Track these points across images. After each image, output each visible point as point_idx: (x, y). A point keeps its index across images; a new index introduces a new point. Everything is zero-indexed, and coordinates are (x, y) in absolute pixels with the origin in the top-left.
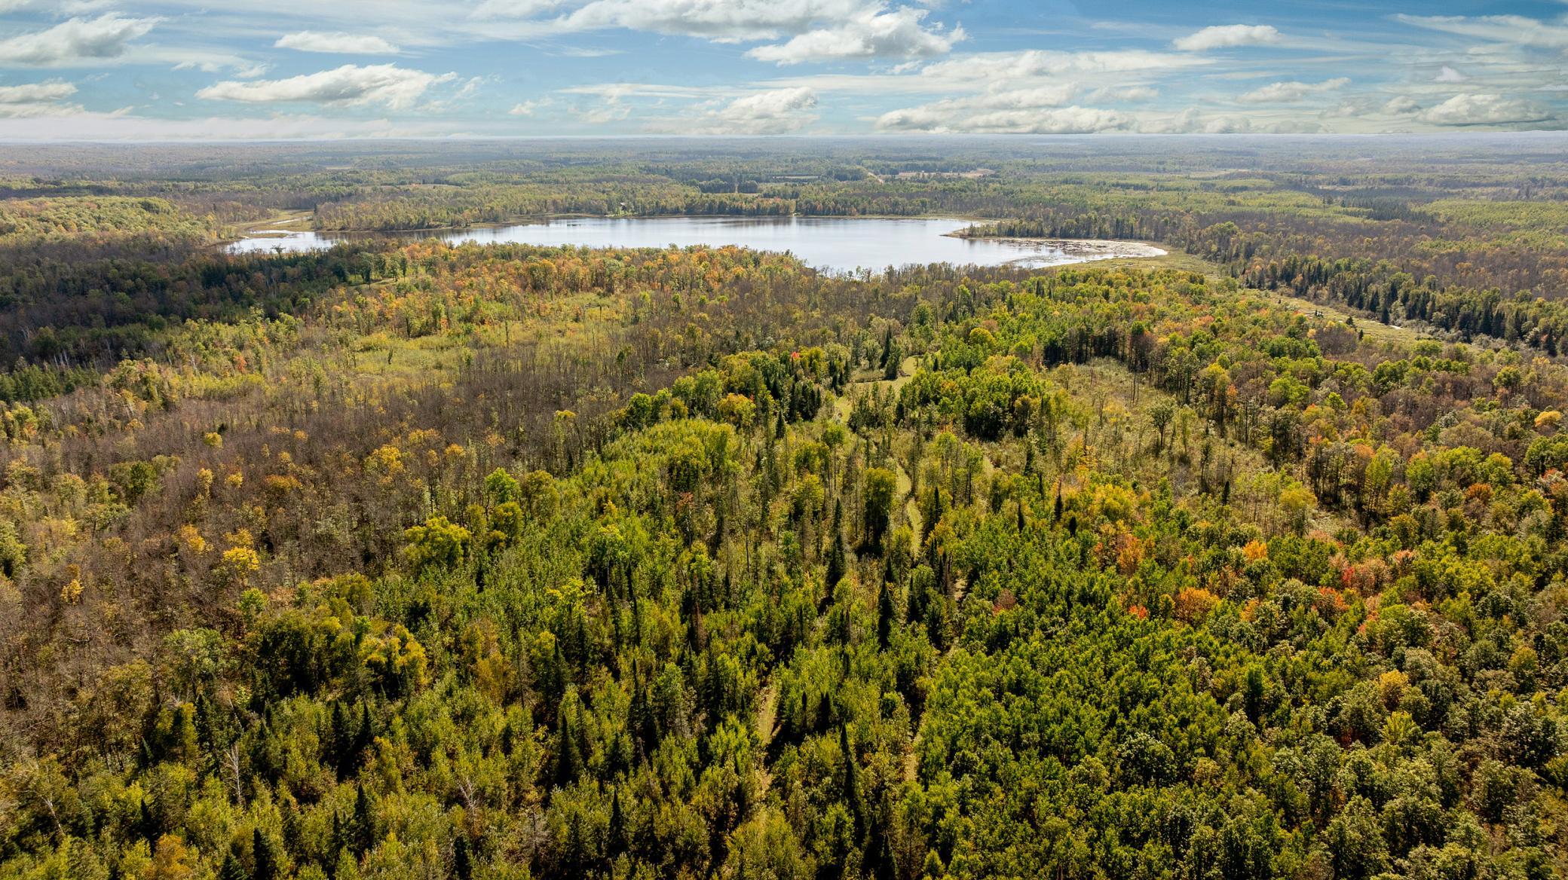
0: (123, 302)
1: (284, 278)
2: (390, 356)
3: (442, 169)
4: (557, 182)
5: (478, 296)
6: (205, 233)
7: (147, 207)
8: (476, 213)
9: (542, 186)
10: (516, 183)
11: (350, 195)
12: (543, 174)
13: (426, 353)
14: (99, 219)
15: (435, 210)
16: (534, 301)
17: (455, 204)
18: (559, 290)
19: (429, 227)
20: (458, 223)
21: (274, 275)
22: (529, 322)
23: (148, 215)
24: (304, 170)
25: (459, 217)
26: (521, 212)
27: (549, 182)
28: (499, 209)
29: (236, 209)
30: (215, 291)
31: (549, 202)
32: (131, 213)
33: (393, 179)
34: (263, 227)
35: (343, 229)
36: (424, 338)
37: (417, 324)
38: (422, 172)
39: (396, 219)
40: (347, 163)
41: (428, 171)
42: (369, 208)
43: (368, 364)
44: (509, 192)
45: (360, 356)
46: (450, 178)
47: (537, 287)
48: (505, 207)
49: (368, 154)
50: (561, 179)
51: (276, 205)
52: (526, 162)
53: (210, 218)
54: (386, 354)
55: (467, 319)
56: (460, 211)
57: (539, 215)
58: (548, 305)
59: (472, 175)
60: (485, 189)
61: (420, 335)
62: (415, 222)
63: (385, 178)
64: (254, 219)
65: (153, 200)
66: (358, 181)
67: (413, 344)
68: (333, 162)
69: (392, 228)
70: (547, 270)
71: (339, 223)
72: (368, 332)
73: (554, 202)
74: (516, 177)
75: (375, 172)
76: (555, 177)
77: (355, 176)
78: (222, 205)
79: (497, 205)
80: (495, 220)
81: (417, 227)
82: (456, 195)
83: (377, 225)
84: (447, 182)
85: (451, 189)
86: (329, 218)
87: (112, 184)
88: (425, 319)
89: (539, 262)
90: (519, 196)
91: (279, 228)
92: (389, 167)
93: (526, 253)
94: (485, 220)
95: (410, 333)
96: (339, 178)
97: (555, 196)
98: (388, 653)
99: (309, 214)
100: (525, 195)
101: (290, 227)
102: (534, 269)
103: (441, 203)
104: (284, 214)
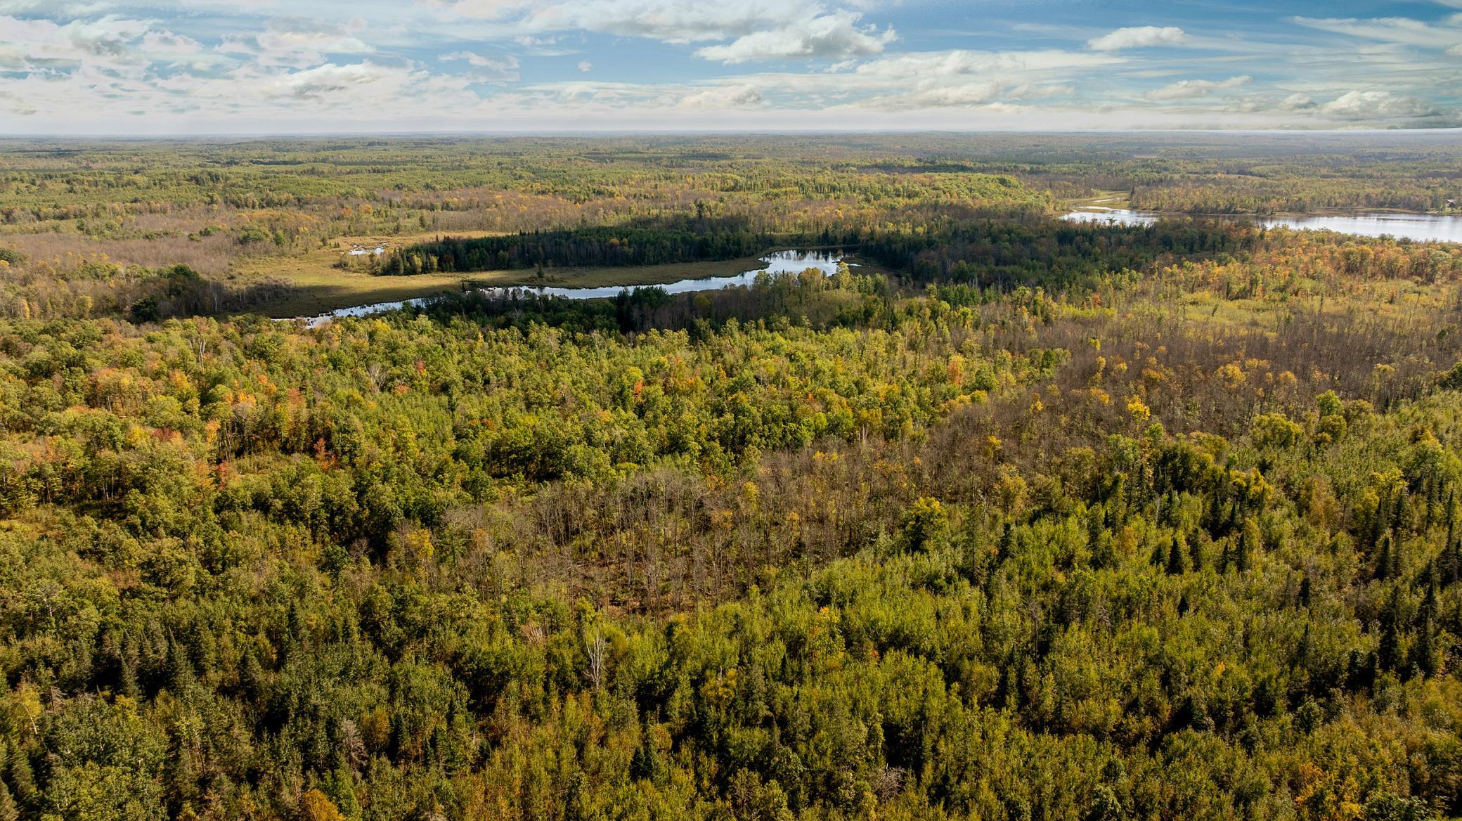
0: (1007, 250)
1: (1120, 243)
2: (1215, 310)
3: (1245, 161)
4: (1371, 177)
5: (1294, 271)
6: (1045, 205)
7: (1003, 182)
8: (1283, 202)
9: (1354, 181)
10: (1324, 176)
11: (1161, 181)
12: (1355, 169)
13: (1243, 312)
14: (971, 190)
15: (1244, 197)
16: (1347, 282)
17: (1262, 193)
18: (1373, 275)
19: (1235, 212)
20: (1264, 211)
21: (1113, 240)
22: (1340, 299)
23: (1003, 188)
24: (1116, 157)
25: (1265, 204)
26: (1329, 204)
27: (1362, 177)
28: (1308, 200)
29: (1066, 187)
30: (1067, 247)
31: (1362, 195)
32: (992, 186)
33: (1198, 168)
34: (1086, 204)
35: (1156, 209)
36: (1241, 301)
37: (1236, 289)
38: (1226, 163)
39: (1206, 203)
40: (1153, 152)
41: (1233, 162)
42: (1182, 192)
43: (1195, 314)
44: (1317, 185)
45: (1189, 307)
46: (1254, 170)
47: (1350, 270)
48: (1313, 198)
49: (1173, 145)
50: (1375, 174)
51: (1096, 186)
52: (1335, 156)
53: (1048, 193)
54: (1210, 309)
55: (1282, 290)
56: (1267, 200)
57: (1347, 209)
58: (1361, 287)
59: (1277, 167)
60: (1293, 181)
61: (1237, 298)
62: (1222, 207)
63: (1191, 167)
64: (1079, 197)
65: (1007, 177)
66: (1166, 169)
67: (1232, 305)
68: (1139, 151)
69: (1200, 211)
70: (1364, 256)
71: (1153, 204)
72: (1192, 291)
73: (1368, 197)
74: (1324, 171)
75: (1181, 162)
76: (1369, 171)
77: (1163, 165)
78: (1056, 184)
79: (1306, 196)
80: (1302, 210)
81: (1224, 212)
82: (1262, 185)
83: (1188, 207)
84: (1251, 174)
85: (1257, 180)
86: (1146, 198)
87: (968, 164)
88: (1242, 285)
89: (1353, 248)
90: (1329, 189)
91: (1101, 205)
92: (1192, 156)
93: (1341, 240)
94: (1291, 210)
95: (1230, 296)
96: (1148, 166)
97: (1368, 190)
98: (1248, 481)
99: (1125, 195)
100: (1337, 188)
101: (1109, 205)
102: (1351, 253)
103: (1248, 192)
104: (1103, 194)
